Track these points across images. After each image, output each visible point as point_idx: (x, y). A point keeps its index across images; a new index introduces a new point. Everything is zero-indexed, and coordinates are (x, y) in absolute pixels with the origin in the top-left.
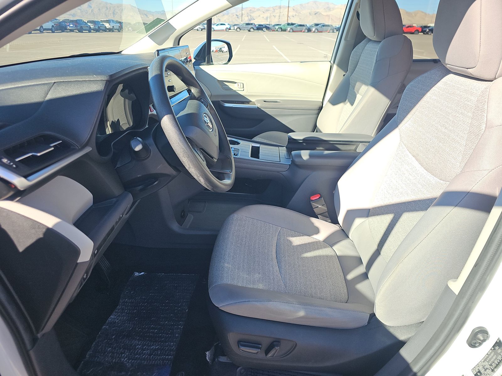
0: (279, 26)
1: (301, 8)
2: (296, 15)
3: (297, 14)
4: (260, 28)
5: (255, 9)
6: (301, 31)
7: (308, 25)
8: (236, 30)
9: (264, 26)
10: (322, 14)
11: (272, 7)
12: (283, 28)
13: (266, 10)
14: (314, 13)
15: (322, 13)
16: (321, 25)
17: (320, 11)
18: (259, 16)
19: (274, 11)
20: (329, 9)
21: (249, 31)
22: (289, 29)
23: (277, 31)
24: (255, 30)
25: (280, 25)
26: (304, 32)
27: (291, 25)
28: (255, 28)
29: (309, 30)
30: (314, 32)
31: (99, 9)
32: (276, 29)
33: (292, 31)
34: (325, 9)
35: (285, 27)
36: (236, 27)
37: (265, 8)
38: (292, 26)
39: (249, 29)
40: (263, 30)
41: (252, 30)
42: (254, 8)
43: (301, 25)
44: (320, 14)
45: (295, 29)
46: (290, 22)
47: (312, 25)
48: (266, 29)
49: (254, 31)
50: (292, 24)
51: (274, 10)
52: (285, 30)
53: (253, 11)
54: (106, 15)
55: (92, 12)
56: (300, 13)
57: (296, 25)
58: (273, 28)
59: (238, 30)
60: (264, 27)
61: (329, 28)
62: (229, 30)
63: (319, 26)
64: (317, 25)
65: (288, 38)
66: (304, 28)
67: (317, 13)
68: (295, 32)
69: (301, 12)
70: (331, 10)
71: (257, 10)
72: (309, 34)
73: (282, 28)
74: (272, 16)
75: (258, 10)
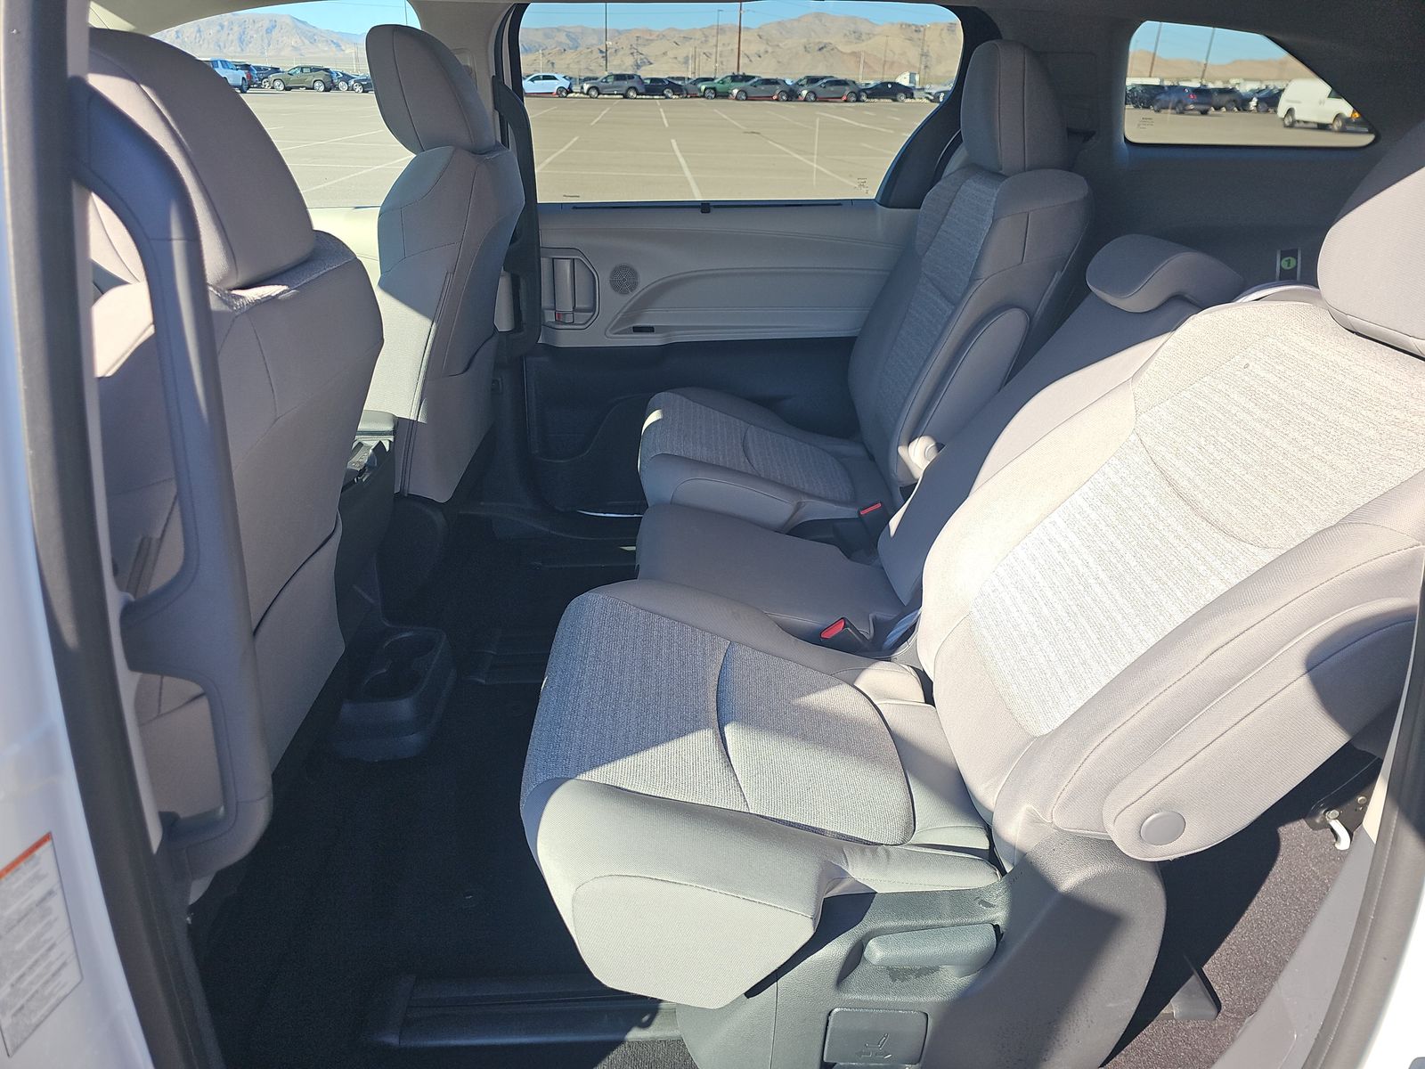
0: (710, 84)
1: (781, 33)
2: (767, 52)
3: (770, 50)
4: (656, 88)
5: (651, 35)
6: (770, 98)
7: (789, 82)
8: (587, 94)
9: (667, 83)
10: (838, 50)
11: (700, 30)
12: (719, 87)
13: (684, 37)
14: (817, 48)
15: (839, 48)
16: (825, 81)
17: (832, 42)
18: (665, 54)
19: (706, 41)
20: (858, 36)
21: (626, 96)
22: (735, 91)
23: (703, 96)
24: (642, 94)
25: (713, 80)
26: (777, 100)
27: (741, 81)
28: (641, 90)
29: (792, 95)
30: (805, 100)
31: (199, 31)
32: (700, 89)
33: (744, 98)
34: (845, 35)
35: (726, 85)
36: (586, 87)
37: (681, 31)
38: (743, 84)
39: (624, 92)
40: (664, 95)
41: (632, 94)
42: (650, 32)
43: (768, 82)
44: (832, 49)
45: (752, 92)
46: (743, 71)
47: (801, 80)
48: (673, 91)
49: (638, 97)
50: (746, 78)
51: (706, 37)
52: (725, 95)
53: (647, 40)
54: (219, 46)
55: (178, 37)
56: (778, 46)
57: (755, 80)
58: (691, 88)
59: (593, 93)
60: (667, 87)
61: (847, 90)
62: (568, 93)
63: (820, 83)
64: (812, 80)
65: (725, 116)
66: (778, 89)
67: (825, 47)
68: (753, 99)
69: (780, 44)
70: (864, 37)
71: (658, 36)
72: (792, 105)
73: (718, 89)
74: (700, 55)
75: (662, 36)
